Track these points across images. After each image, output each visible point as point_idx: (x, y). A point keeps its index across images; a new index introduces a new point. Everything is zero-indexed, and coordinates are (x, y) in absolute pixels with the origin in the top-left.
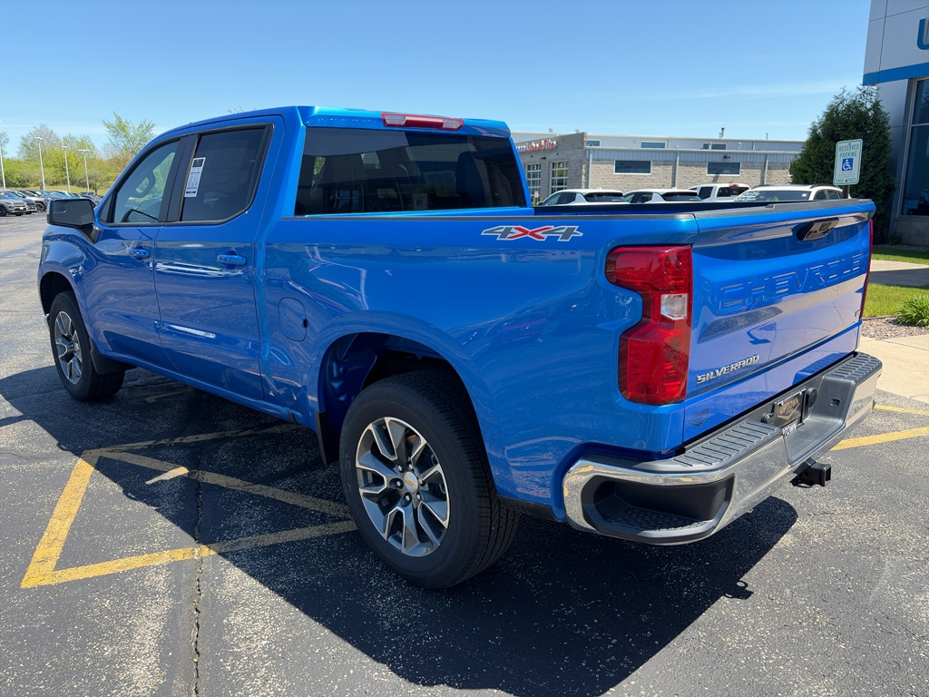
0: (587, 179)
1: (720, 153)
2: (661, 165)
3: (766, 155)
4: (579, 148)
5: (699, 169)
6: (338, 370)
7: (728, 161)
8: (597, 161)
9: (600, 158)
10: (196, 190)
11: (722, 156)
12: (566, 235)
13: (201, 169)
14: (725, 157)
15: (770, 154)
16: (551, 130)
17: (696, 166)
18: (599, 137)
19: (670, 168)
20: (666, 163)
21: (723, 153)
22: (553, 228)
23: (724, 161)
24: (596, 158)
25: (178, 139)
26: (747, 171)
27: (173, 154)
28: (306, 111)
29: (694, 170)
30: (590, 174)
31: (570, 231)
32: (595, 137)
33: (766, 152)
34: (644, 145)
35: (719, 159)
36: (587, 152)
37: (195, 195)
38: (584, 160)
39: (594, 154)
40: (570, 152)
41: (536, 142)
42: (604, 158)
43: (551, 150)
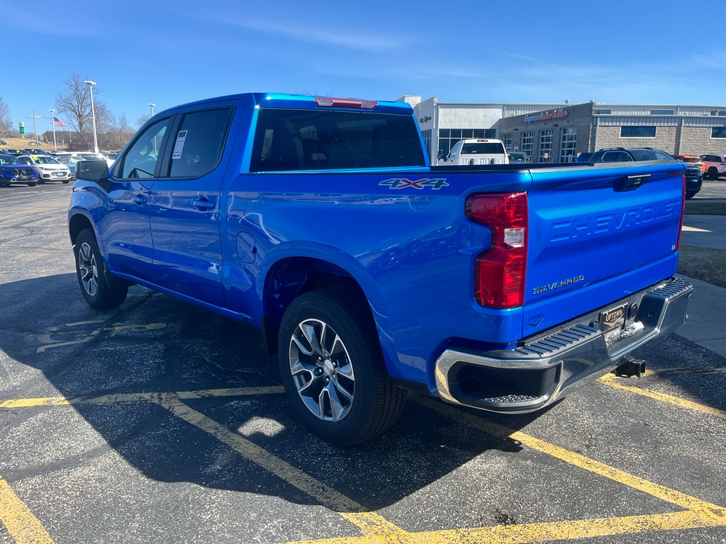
2: (666, 130)
4: (588, 116)
6: (278, 285)
8: (605, 126)
10: (180, 154)
12: (437, 185)
13: (184, 139)
18: (610, 106)
19: (675, 132)
20: (671, 128)
22: (428, 180)
25: (169, 118)
27: (165, 128)
28: (259, 97)
31: (440, 182)
32: (607, 106)
34: (653, 112)
36: (595, 119)
37: (179, 158)
39: (601, 121)
40: (579, 120)
41: (550, 112)
42: (610, 124)
43: (563, 118)
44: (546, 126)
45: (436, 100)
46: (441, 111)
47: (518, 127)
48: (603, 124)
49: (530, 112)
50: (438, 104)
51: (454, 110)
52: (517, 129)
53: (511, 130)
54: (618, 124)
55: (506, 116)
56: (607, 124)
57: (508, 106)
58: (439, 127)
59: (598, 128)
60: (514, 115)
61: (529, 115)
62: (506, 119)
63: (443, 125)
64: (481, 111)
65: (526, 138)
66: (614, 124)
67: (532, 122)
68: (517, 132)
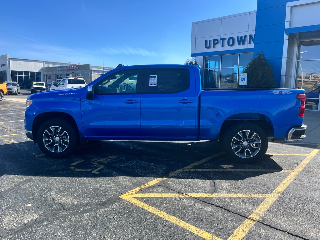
4: (88, 70)
10: (156, 84)
38: (90, 74)
39: (93, 72)
40: (84, 71)
41: (69, 66)
42: (97, 73)
43: (76, 70)
44: (68, 72)
45: (8, 56)
46: (11, 61)
47: (54, 72)
48: (94, 73)
49: (60, 66)
50: (9, 58)
51: (18, 62)
52: (53, 73)
53: (49, 73)
54: (99, 73)
55: (45, 67)
56: (95, 73)
57: (46, 62)
58: (11, 70)
59: (93, 75)
60: (49, 67)
61: (59, 67)
62: (45, 68)
63: (12, 69)
64: (32, 63)
65: (58, 77)
66: (98, 73)
67: (61, 70)
68: (53, 74)
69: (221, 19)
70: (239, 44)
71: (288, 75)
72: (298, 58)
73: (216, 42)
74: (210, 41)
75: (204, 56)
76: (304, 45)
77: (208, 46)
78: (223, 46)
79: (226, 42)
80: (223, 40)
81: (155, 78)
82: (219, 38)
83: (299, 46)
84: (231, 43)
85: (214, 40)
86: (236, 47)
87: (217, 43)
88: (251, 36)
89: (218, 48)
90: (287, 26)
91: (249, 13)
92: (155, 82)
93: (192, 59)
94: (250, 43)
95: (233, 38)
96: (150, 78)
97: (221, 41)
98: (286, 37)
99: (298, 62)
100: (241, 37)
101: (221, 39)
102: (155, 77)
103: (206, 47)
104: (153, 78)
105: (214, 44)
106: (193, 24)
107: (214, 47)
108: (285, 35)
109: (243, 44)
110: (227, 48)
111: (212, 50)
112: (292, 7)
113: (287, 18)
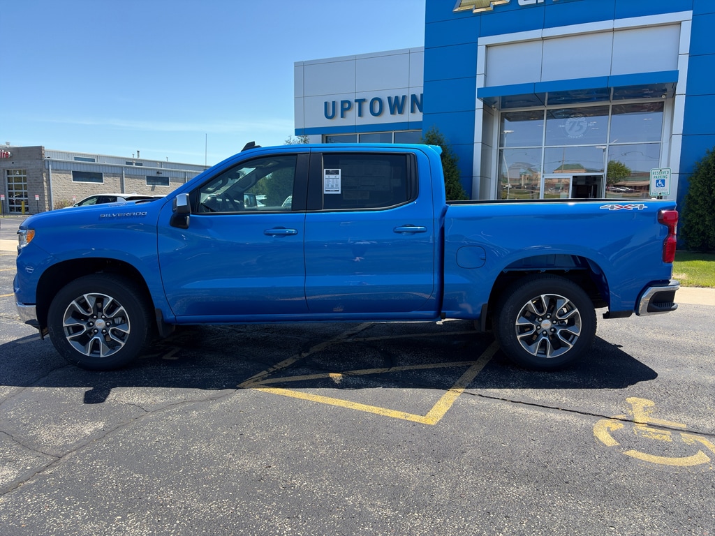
0: (49, 185)
1: (154, 169)
2: (111, 176)
3: (185, 172)
4: (38, 159)
5: (140, 181)
7: (160, 175)
8: (56, 170)
9: (58, 168)
11: (156, 172)
14: (158, 173)
15: (188, 172)
16: (8, 144)
17: (138, 178)
19: (118, 179)
20: (115, 175)
21: (156, 170)
23: (158, 175)
24: (55, 168)
26: (174, 183)
29: (138, 181)
30: (51, 181)
33: (184, 170)
34: (76, 159)
35: (154, 174)
36: (46, 162)
38: (44, 170)
39: (53, 165)
40: (27, 162)
59: (51, 171)
69: (356, 59)
70: (392, 112)
71: (484, 176)
72: (501, 145)
73: (347, 105)
74: (334, 103)
75: (323, 135)
76: (509, 120)
77: (331, 114)
78: (360, 115)
79: (367, 106)
80: (361, 102)
81: (337, 176)
82: (352, 99)
83: (502, 121)
84: (377, 109)
85: (343, 102)
86: (387, 118)
87: (349, 108)
88: (414, 97)
89: (352, 119)
90: (480, 84)
91: (409, 52)
92: (337, 185)
93: (296, 140)
94: (413, 111)
95: (379, 100)
96: (325, 176)
97: (357, 104)
98: (479, 104)
99: (501, 151)
100: (397, 98)
101: (356, 101)
102: (337, 173)
103: (327, 117)
104: (331, 176)
105: (343, 110)
106: (297, 65)
107: (342, 116)
108: (477, 99)
109: (401, 112)
110: (369, 119)
111: (338, 122)
112: (487, 46)
113: (480, 68)
